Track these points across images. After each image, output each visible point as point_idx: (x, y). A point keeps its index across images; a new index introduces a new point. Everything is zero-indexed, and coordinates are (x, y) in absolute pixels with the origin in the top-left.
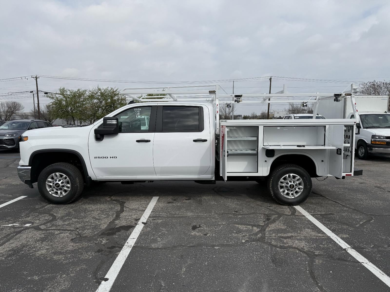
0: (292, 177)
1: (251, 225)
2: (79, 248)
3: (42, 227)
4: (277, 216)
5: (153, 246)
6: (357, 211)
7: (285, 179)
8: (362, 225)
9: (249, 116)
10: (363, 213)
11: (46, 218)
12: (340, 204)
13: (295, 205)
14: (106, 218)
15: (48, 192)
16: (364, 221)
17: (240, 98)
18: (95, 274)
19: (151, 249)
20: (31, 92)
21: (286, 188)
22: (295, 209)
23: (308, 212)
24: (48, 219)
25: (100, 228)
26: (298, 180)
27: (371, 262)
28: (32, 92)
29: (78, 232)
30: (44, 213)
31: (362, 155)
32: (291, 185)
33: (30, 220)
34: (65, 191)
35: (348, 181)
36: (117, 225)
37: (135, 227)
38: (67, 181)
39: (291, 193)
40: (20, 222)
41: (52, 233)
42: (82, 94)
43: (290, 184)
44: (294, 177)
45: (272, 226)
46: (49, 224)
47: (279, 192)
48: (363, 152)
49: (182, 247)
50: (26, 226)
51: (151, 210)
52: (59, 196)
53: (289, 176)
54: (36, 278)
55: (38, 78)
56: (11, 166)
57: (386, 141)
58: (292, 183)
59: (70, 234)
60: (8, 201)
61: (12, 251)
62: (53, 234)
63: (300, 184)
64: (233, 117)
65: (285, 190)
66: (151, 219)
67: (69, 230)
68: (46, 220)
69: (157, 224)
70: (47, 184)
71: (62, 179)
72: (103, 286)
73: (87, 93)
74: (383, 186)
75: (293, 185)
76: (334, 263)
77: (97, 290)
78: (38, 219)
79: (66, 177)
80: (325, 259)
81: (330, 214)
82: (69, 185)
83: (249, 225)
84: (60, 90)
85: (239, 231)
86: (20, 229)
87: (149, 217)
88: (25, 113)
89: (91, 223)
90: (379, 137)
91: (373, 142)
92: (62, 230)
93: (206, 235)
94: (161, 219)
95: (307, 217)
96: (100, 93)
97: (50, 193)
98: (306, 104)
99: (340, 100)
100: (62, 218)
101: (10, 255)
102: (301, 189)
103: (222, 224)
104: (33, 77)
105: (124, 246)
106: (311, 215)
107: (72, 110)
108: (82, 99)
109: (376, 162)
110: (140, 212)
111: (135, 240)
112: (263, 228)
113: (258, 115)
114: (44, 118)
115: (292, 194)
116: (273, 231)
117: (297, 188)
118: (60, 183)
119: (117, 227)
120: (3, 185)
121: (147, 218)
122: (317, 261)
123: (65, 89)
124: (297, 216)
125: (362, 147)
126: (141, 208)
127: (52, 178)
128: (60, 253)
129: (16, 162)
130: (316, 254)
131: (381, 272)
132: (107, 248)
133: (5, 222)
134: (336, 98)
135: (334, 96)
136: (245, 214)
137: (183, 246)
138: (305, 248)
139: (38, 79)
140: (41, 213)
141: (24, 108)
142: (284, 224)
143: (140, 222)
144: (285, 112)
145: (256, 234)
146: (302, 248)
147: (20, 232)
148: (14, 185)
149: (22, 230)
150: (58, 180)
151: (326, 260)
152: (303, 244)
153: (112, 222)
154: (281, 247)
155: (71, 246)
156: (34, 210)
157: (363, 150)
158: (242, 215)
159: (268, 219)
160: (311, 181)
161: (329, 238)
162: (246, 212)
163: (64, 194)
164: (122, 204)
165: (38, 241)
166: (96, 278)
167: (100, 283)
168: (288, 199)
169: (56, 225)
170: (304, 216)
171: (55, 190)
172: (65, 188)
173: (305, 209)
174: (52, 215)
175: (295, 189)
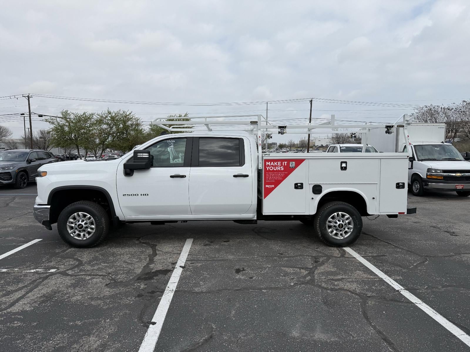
0: (341, 216)
1: (298, 268)
2: (117, 294)
3: (70, 272)
4: (326, 258)
5: (196, 290)
6: (411, 252)
7: (333, 218)
8: (416, 267)
9: (285, 145)
10: (417, 254)
11: (71, 263)
12: (392, 245)
13: (345, 247)
14: (139, 262)
15: (69, 234)
16: (418, 262)
17: (284, 129)
18: (140, 318)
19: (194, 292)
20: (22, 114)
21: (334, 228)
22: (344, 251)
23: (359, 253)
24: (74, 264)
25: (135, 273)
26: (347, 219)
27: (424, 303)
28: (24, 114)
29: (111, 277)
30: (67, 258)
31: (416, 191)
32: (339, 225)
33: (54, 265)
34: (89, 233)
35: (401, 220)
36: (152, 269)
37: (173, 271)
38: (91, 221)
39: (339, 233)
40: (43, 268)
41: (82, 278)
42: (89, 118)
43: (338, 223)
44: (343, 216)
45: (321, 269)
46: (76, 269)
47: (327, 232)
48: (418, 188)
49: (227, 290)
50: (50, 271)
51: (188, 254)
52: (82, 238)
53: (338, 215)
54: (79, 323)
55: (30, 97)
56: (11, 205)
57: (444, 175)
58: (341, 222)
59: (103, 279)
60: (22, 245)
61: (44, 297)
62: (84, 280)
63: (349, 223)
64: (267, 146)
65: (334, 230)
66: (189, 263)
67: (101, 275)
68: (72, 265)
69: (197, 267)
70: (69, 226)
71: (86, 220)
72: (152, 329)
73: (94, 117)
74: (439, 226)
75: (342, 225)
76: (388, 304)
77: (147, 333)
78: (62, 265)
79: (90, 217)
80: (378, 300)
81: (382, 256)
82: (93, 226)
83: (296, 268)
84: (62, 113)
85: (286, 274)
86: (45, 275)
87: (186, 261)
88: (12, 140)
89: (124, 267)
90: (436, 170)
91: (428, 177)
92: (93, 275)
93: (251, 278)
94: (200, 263)
95: (357, 258)
96: (110, 117)
97: (72, 235)
98: (355, 135)
99: (391, 133)
100: (89, 263)
101: (43, 302)
102: (351, 229)
103: (268, 267)
104: (25, 97)
105: (164, 290)
106: (362, 257)
107: (76, 137)
108: (88, 124)
109: (431, 199)
110: (176, 255)
111: (176, 284)
112: (311, 271)
113: (296, 143)
114: (37, 146)
115: (341, 235)
116: (323, 274)
117: (347, 227)
118: (83, 223)
119: (153, 271)
120: (10, 226)
121: (185, 262)
122: (370, 302)
123: (69, 112)
124: (348, 258)
125: (416, 181)
126: (175, 251)
127: (74, 218)
128: (98, 299)
129: (16, 200)
130: (368, 295)
131: (434, 311)
132: (148, 293)
133: (27, 267)
134: (388, 130)
135: (386, 128)
136: (291, 257)
137: (229, 290)
138: (357, 290)
139: (30, 99)
140: (64, 258)
141: (12, 134)
142: (334, 266)
143: (177, 266)
144: (327, 139)
145: (305, 277)
146: (353, 290)
147: (46, 278)
148: (22, 227)
149: (49, 276)
150: (80, 220)
151: (379, 302)
152: (354, 286)
153: (147, 266)
154: (332, 290)
155: (107, 292)
156: (55, 255)
157: (417, 185)
158: (288, 257)
159: (316, 262)
160: (361, 220)
161: (381, 281)
162: (292, 254)
163: (87, 236)
164: (154, 247)
165: (70, 287)
166: (143, 322)
167: (148, 327)
168: (337, 239)
169: (84, 270)
170: (354, 258)
171: (77, 232)
172: (89, 230)
173: (355, 251)
174: (77, 260)
175: (344, 229)
